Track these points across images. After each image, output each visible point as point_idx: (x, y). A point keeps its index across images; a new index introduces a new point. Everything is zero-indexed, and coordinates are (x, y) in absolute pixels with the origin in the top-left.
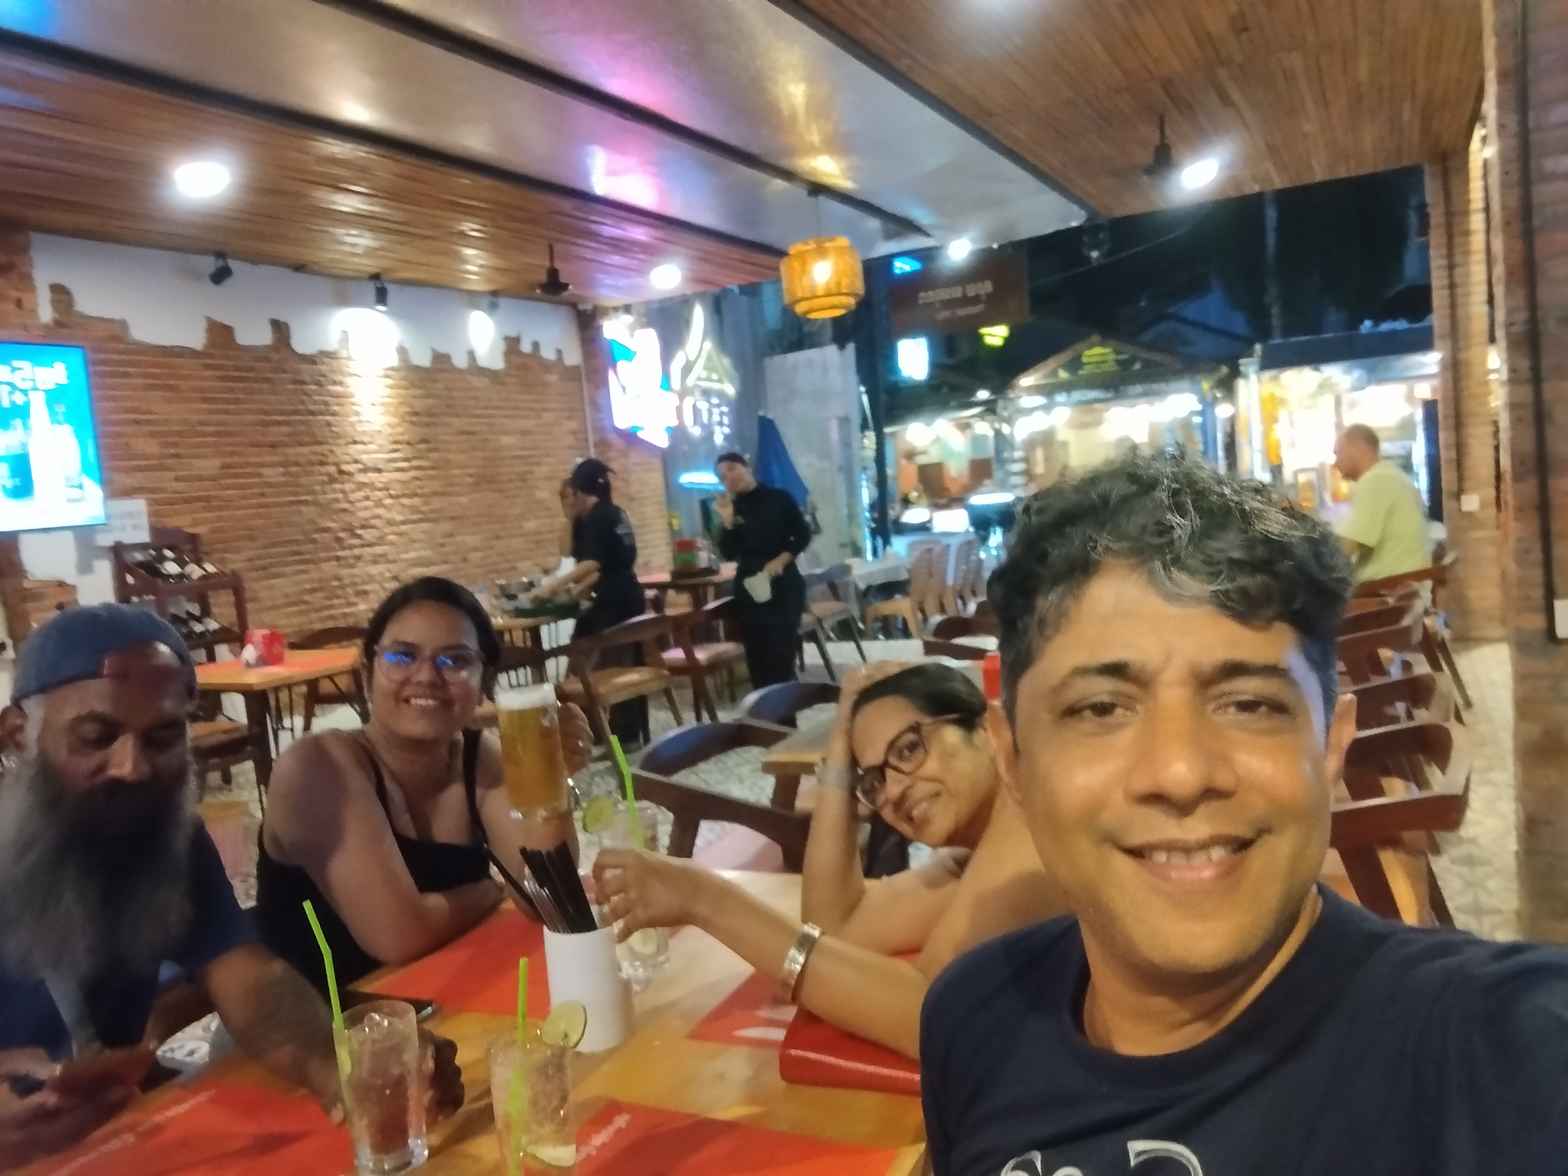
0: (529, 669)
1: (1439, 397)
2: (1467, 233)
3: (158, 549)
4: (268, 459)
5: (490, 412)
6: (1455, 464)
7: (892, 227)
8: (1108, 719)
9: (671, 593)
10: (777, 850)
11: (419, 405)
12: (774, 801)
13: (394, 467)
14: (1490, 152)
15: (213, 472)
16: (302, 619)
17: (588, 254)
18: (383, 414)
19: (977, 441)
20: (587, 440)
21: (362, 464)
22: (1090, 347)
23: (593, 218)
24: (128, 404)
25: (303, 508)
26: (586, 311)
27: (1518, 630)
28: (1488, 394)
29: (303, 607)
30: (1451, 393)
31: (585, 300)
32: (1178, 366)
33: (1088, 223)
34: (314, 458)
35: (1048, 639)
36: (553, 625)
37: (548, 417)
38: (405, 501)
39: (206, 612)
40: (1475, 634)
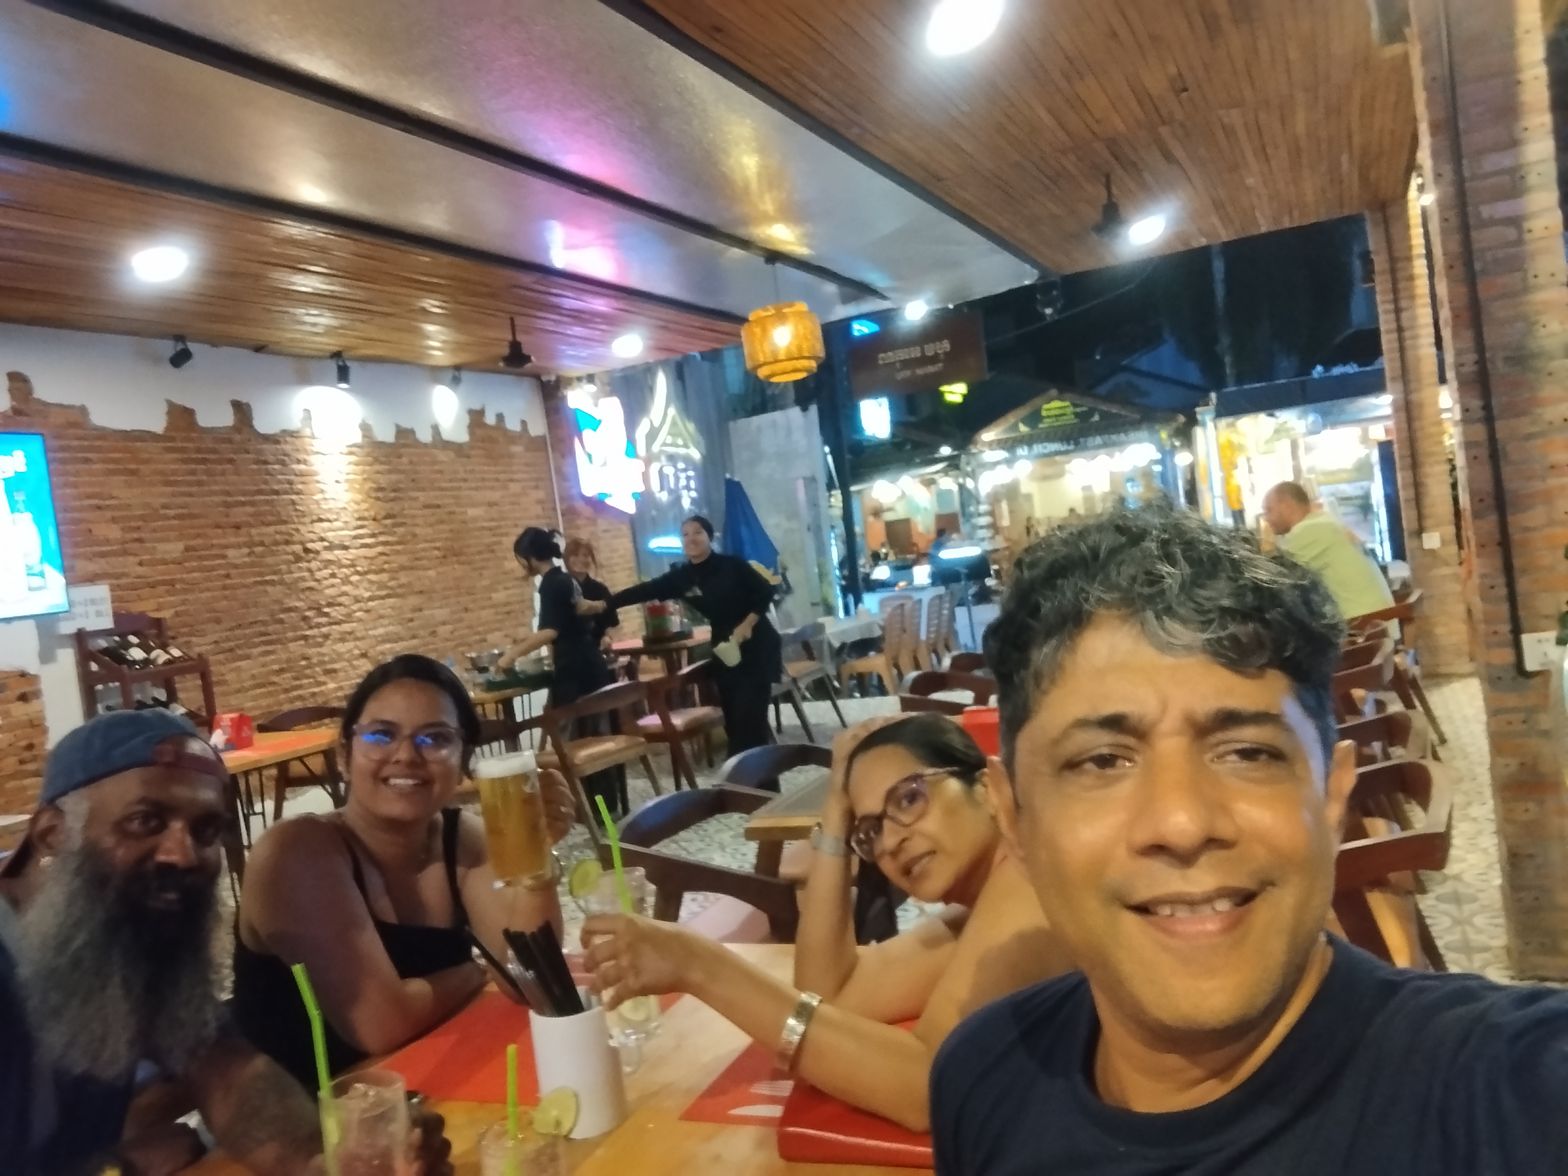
0: (502, 742)
1: (1393, 437)
2: (1411, 278)
3: (123, 636)
4: (233, 540)
5: (455, 484)
6: (1414, 503)
7: (849, 290)
8: (1109, 772)
9: (644, 658)
10: (763, 918)
11: (383, 480)
12: (757, 867)
13: (362, 544)
14: (1429, 199)
15: (176, 555)
16: (270, 700)
17: (550, 326)
18: (346, 491)
19: (942, 496)
20: (555, 510)
21: (328, 541)
22: (1049, 401)
23: (554, 291)
24: (89, 490)
25: (269, 588)
26: (549, 381)
27: (1489, 665)
28: (1443, 433)
29: (271, 688)
30: (1405, 434)
31: (548, 372)
32: (1137, 416)
33: (1041, 281)
34: (278, 537)
35: (1045, 693)
36: (526, 697)
37: (514, 487)
38: (372, 577)
39: (172, 697)
40: (1443, 670)
